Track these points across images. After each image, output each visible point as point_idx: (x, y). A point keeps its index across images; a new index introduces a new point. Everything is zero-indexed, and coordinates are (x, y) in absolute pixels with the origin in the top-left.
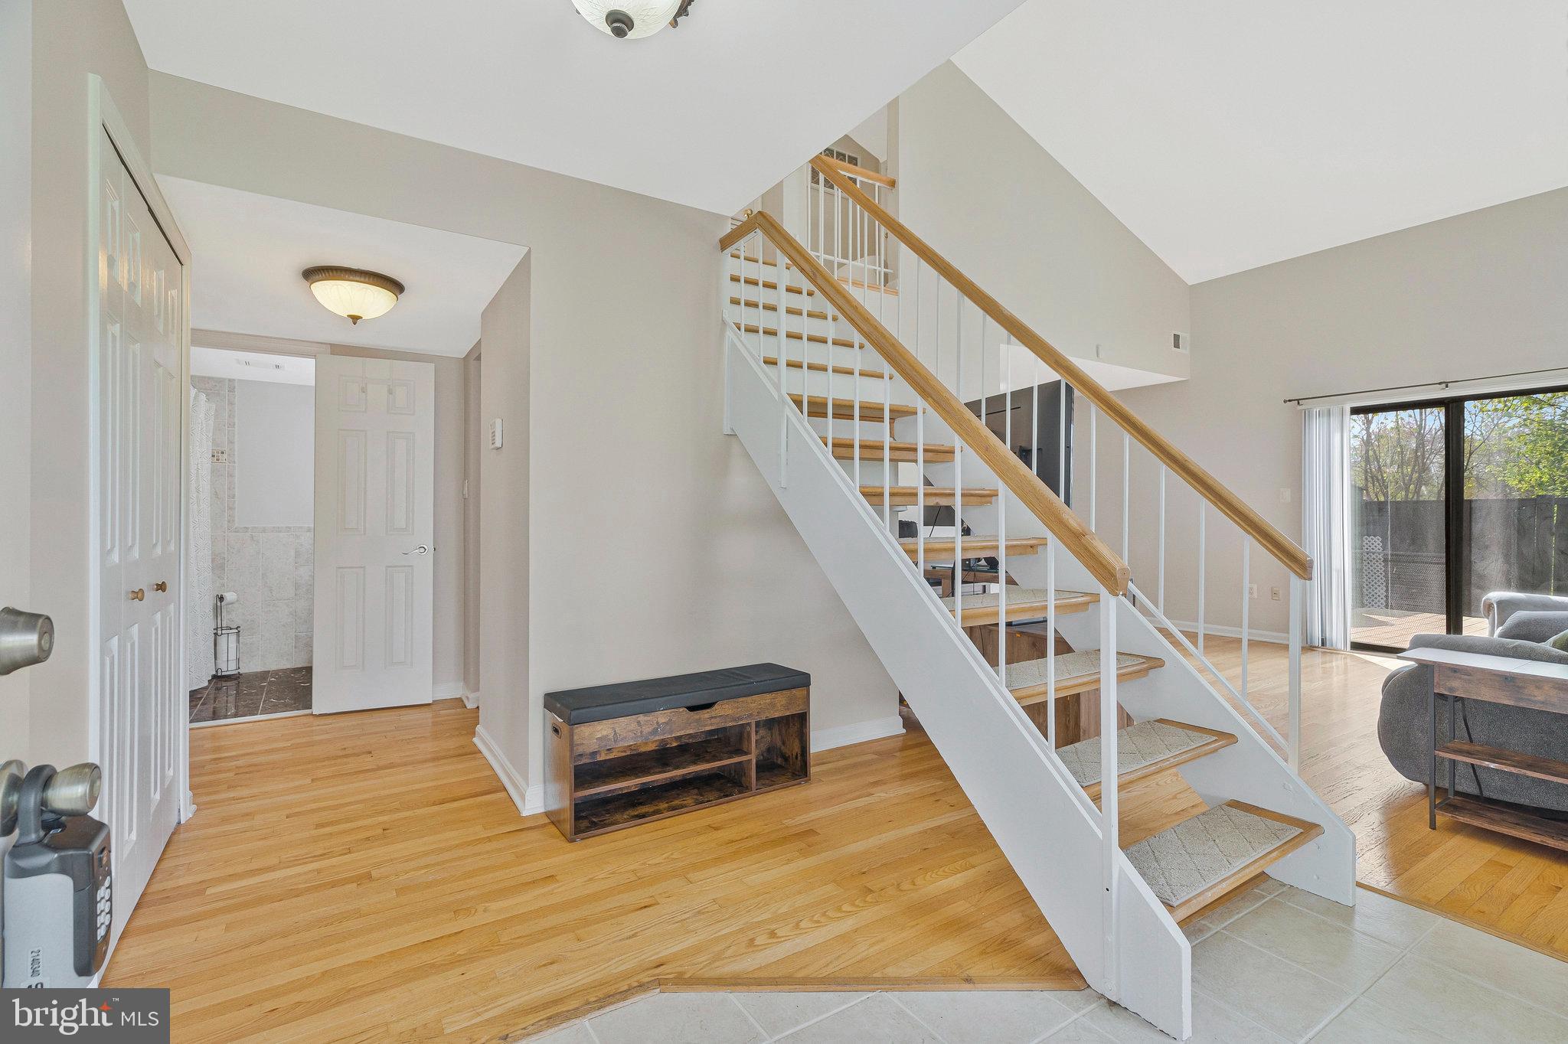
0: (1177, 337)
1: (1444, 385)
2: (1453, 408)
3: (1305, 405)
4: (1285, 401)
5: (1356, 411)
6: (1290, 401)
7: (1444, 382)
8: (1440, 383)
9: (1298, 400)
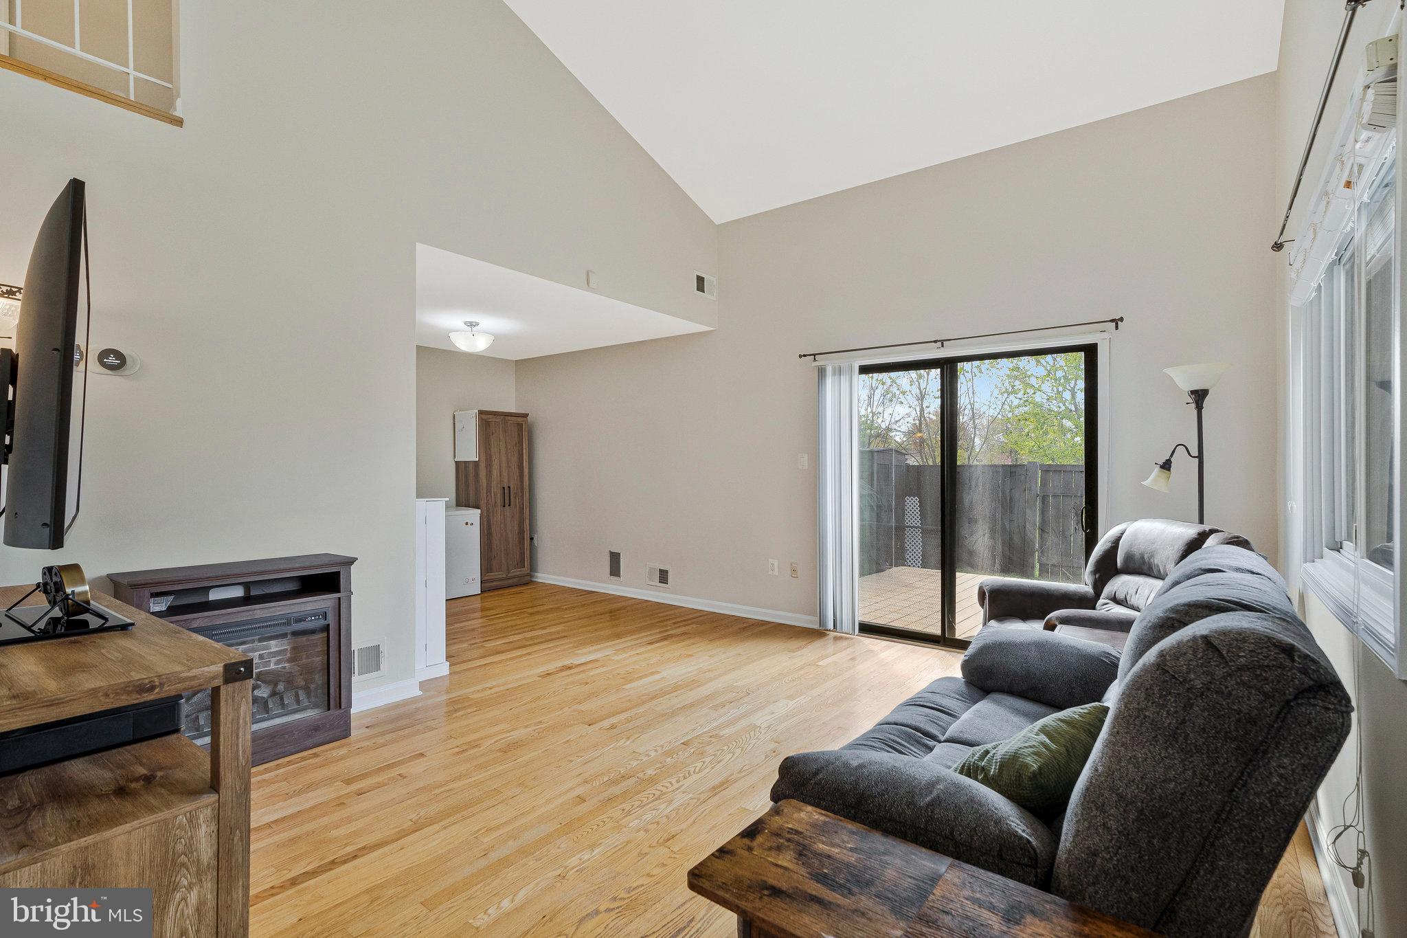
0: (700, 280)
1: (940, 343)
2: (948, 367)
3: (821, 361)
4: (800, 356)
5: (865, 370)
6: (805, 356)
7: (939, 341)
8: (935, 342)
9: (814, 355)
